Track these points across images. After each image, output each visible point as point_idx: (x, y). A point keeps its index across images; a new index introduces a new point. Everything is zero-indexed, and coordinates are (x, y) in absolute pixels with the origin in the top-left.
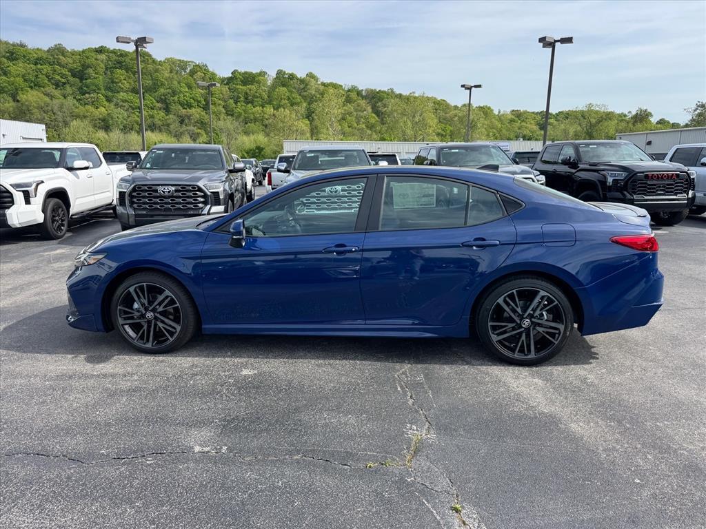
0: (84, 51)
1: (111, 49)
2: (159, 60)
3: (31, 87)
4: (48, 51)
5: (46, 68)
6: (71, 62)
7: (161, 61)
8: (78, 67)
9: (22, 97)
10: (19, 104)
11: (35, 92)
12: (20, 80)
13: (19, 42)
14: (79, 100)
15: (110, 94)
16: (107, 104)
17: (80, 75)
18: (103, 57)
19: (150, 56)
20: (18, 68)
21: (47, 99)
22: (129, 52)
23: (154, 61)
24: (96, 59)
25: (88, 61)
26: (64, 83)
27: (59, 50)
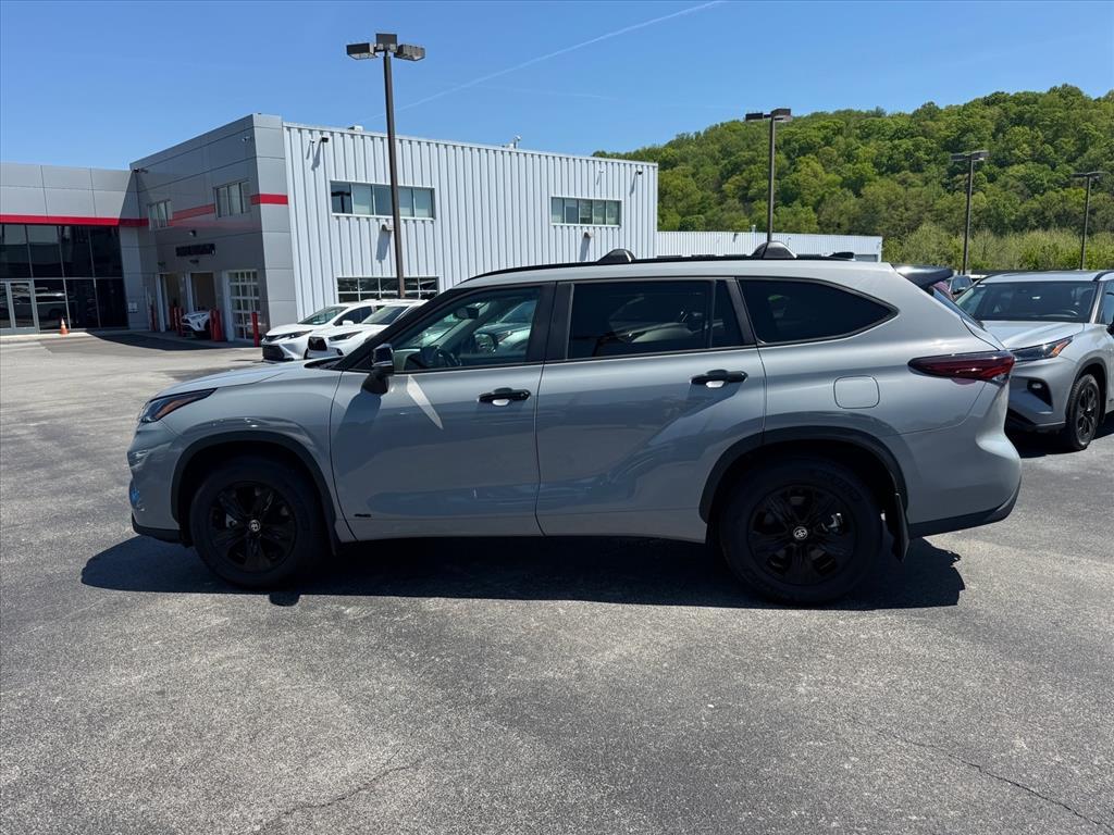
0: (966, 107)
1: (1012, 94)
2: (1094, 98)
3: (881, 174)
4: (913, 116)
5: (907, 144)
6: (943, 128)
7: (1099, 100)
8: (951, 134)
9: (867, 190)
10: (862, 201)
11: (885, 181)
12: (868, 166)
13: (874, 109)
14: (945, 185)
15: (996, 169)
16: (988, 186)
17: (953, 145)
18: (995, 110)
19: (1080, 93)
20: (870, 149)
21: (900, 189)
22: (1040, 95)
23: (1085, 103)
24: (983, 117)
25: (969, 122)
26: (929, 162)
27: (930, 112)
